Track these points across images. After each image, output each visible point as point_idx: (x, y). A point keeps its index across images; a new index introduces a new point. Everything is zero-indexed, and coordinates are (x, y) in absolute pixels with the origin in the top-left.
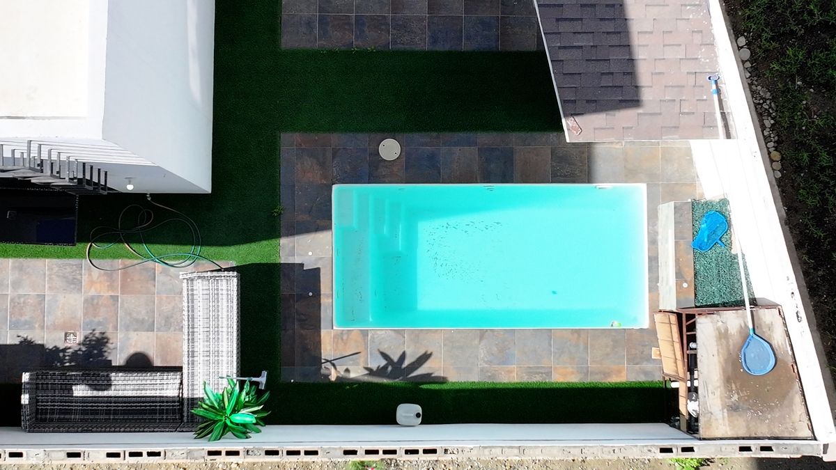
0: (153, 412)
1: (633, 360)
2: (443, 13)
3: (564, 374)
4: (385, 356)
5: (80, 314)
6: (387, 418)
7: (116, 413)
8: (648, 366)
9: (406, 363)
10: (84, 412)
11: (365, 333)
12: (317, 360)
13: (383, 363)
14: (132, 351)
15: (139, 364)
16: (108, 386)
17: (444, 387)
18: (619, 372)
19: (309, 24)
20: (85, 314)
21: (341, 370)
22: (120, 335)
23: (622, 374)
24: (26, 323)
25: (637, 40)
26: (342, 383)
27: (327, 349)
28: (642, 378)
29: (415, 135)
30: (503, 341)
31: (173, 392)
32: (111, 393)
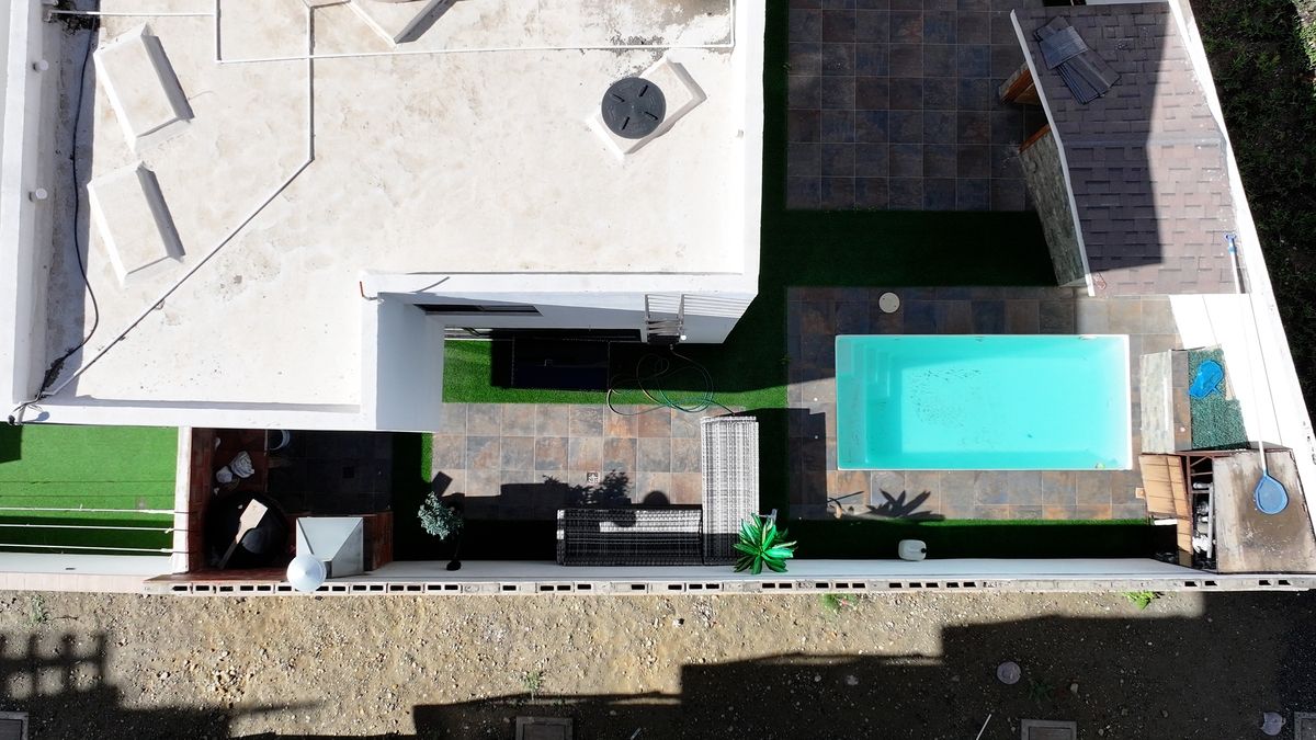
0: (675, 547)
1: (1117, 500)
2: (939, 176)
3: (1054, 513)
4: (886, 495)
5: (601, 456)
6: (891, 553)
7: (640, 547)
8: (1133, 505)
9: (906, 502)
10: (611, 547)
11: (867, 474)
12: (823, 500)
13: (885, 501)
14: (649, 490)
15: (657, 502)
16: (632, 523)
17: (942, 524)
18: (1106, 510)
19: (813, 185)
20: (606, 456)
21: (845, 509)
22: (639, 475)
23: (1108, 512)
24: (551, 463)
26: (847, 521)
27: (833, 489)
28: (1127, 517)
29: (913, 290)
30: (997, 481)
31: (693, 529)
32: (635, 529)
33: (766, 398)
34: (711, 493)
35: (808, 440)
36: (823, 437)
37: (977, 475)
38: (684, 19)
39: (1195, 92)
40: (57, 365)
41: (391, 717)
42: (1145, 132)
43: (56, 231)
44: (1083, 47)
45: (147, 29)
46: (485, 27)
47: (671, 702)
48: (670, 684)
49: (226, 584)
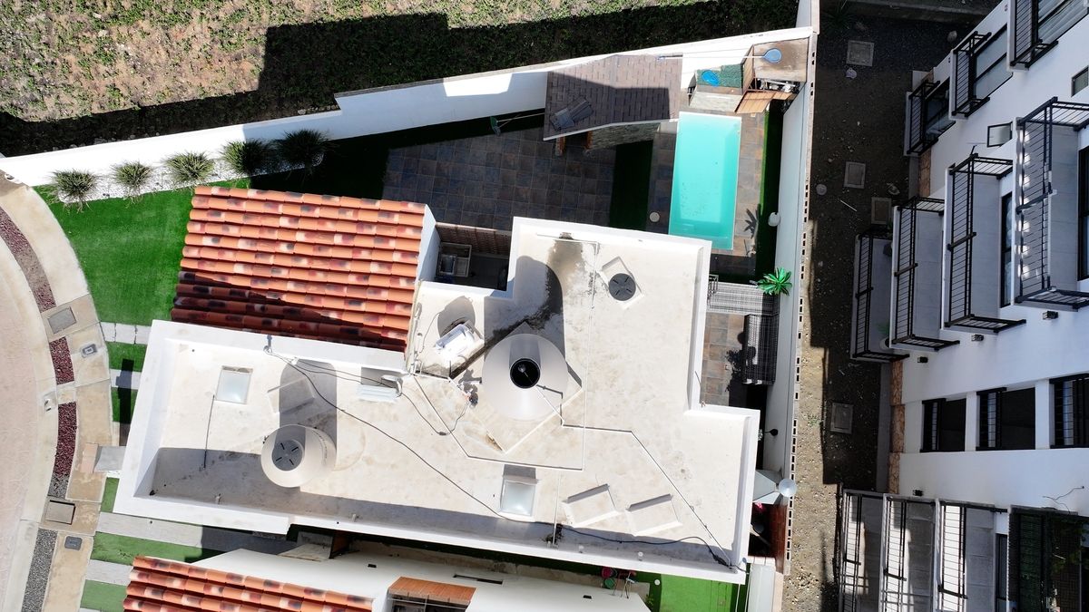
0: (766, 329)
1: (756, 125)
2: (596, 187)
3: (760, 154)
4: (746, 229)
5: (716, 362)
6: (774, 231)
7: (765, 346)
8: (758, 119)
9: (751, 221)
10: (764, 360)
11: (736, 237)
12: (746, 258)
13: (750, 230)
14: (736, 340)
15: (743, 338)
16: (754, 348)
17: (762, 205)
18: (760, 131)
20: (716, 359)
21: (751, 248)
22: (728, 345)
23: (761, 131)
24: (719, 387)
25: (640, 85)
26: (757, 248)
27: (742, 253)
28: (764, 122)
29: (649, 206)
30: (743, 178)
31: (759, 320)
32: (757, 347)
34: (742, 309)
37: (739, 187)
38: (583, 263)
39: (593, 65)
40: (716, 558)
41: (828, 496)
42: (609, 88)
43: (654, 553)
44: (566, 110)
46: (578, 348)
47: (828, 353)
48: (819, 353)
49: (787, 532)
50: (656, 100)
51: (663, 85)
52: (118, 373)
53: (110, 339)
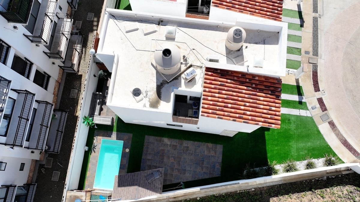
0: (93, 111)
1: (88, 185)
3: (88, 174)
4: (96, 146)
6: (87, 145)
7: (94, 106)
9: (94, 149)
10: (95, 101)
11: (100, 143)
12: (97, 136)
13: (95, 146)
14: (104, 109)
15: (101, 109)
16: (98, 105)
17: (90, 155)
21: (95, 139)
22: (106, 107)
23: (87, 183)
26: (93, 139)
27: (99, 137)
28: (85, 186)
29: (129, 154)
30: (95, 165)
31: (96, 114)
32: (97, 105)
33: (115, 128)
35: (107, 135)
36: (107, 137)
37: (97, 161)
40: (114, 17)
42: (139, 186)
45: (157, 31)
47: (75, 114)
48: (77, 115)
50: (123, 182)
51: (120, 188)
52: (303, 101)
53: (308, 111)
